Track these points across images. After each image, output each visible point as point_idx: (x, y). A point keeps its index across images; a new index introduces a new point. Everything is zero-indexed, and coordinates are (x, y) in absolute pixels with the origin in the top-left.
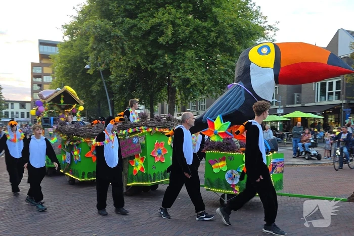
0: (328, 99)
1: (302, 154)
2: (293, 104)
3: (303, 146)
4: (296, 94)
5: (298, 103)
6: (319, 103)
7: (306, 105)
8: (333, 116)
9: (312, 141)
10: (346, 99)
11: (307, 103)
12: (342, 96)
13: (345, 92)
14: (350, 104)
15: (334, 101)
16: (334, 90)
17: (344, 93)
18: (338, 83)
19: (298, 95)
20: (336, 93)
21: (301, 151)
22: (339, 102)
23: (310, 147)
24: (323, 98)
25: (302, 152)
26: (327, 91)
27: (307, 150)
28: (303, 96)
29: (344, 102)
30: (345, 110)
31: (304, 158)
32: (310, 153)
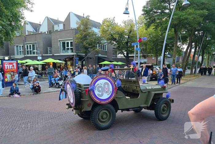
0: (67, 52)
1: (54, 85)
2: (47, 54)
3: (55, 80)
4: (49, 48)
5: (50, 54)
6: (62, 54)
7: (55, 55)
8: (70, 62)
9: (60, 77)
10: (76, 52)
11: (56, 54)
12: (74, 51)
13: (75, 48)
14: (78, 55)
15: (70, 53)
16: (70, 47)
17: (75, 49)
18: (71, 43)
19: (50, 49)
20: (71, 49)
21: (54, 83)
22: (72, 54)
23: (58, 80)
24: (64, 51)
25: (54, 84)
26: (66, 47)
27: (57, 82)
28: (53, 49)
29: (75, 54)
30: (75, 58)
31: (56, 87)
32: (59, 84)
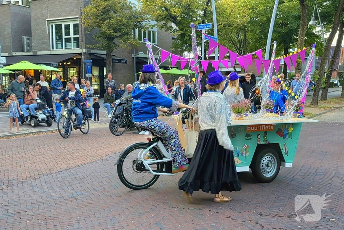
0: (66, 46)
1: (27, 120)
2: (23, 51)
3: (28, 109)
4: (25, 38)
5: (28, 51)
6: (55, 51)
7: (39, 53)
9: (39, 101)
10: (86, 48)
11: (40, 51)
12: (81, 44)
13: (83, 38)
14: (91, 54)
15: (72, 49)
16: (72, 36)
17: (84, 40)
18: (75, 26)
19: (28, 39)
20: (75, 39)
21: (25, 115)
22: (78, 51)
23: (36, 109)
24: (60, 45)
25: (27, 117)
26: (64, 37)
27: (32, 113)
28: (35, 41)
29: (84, 51)
30: (86, 61)
31: (30, 125)
32: (36, 118)
